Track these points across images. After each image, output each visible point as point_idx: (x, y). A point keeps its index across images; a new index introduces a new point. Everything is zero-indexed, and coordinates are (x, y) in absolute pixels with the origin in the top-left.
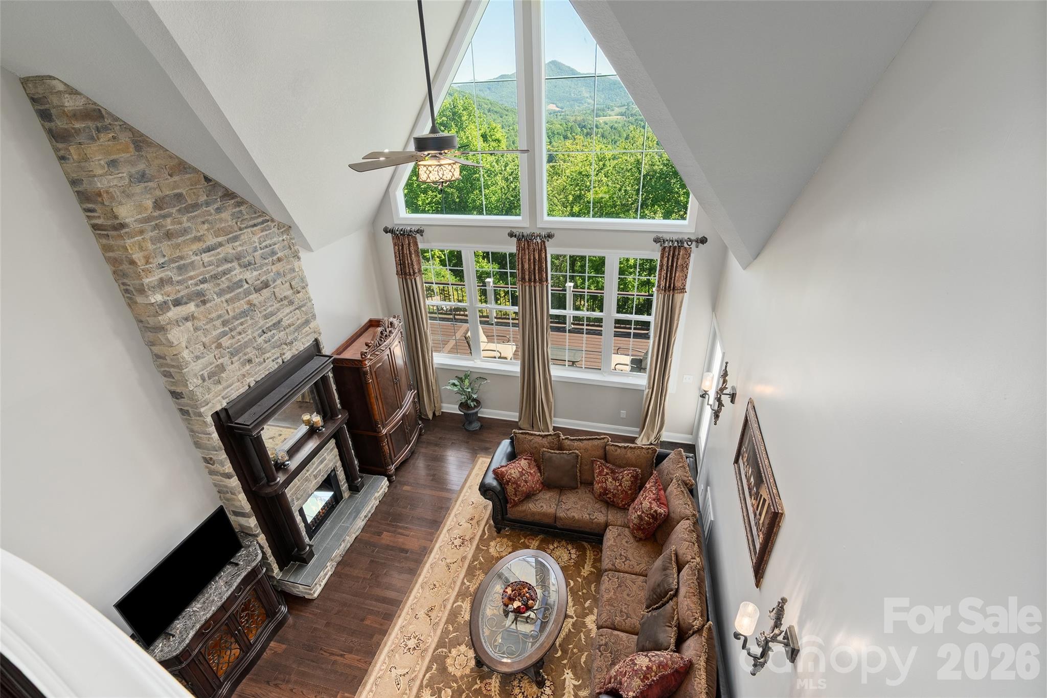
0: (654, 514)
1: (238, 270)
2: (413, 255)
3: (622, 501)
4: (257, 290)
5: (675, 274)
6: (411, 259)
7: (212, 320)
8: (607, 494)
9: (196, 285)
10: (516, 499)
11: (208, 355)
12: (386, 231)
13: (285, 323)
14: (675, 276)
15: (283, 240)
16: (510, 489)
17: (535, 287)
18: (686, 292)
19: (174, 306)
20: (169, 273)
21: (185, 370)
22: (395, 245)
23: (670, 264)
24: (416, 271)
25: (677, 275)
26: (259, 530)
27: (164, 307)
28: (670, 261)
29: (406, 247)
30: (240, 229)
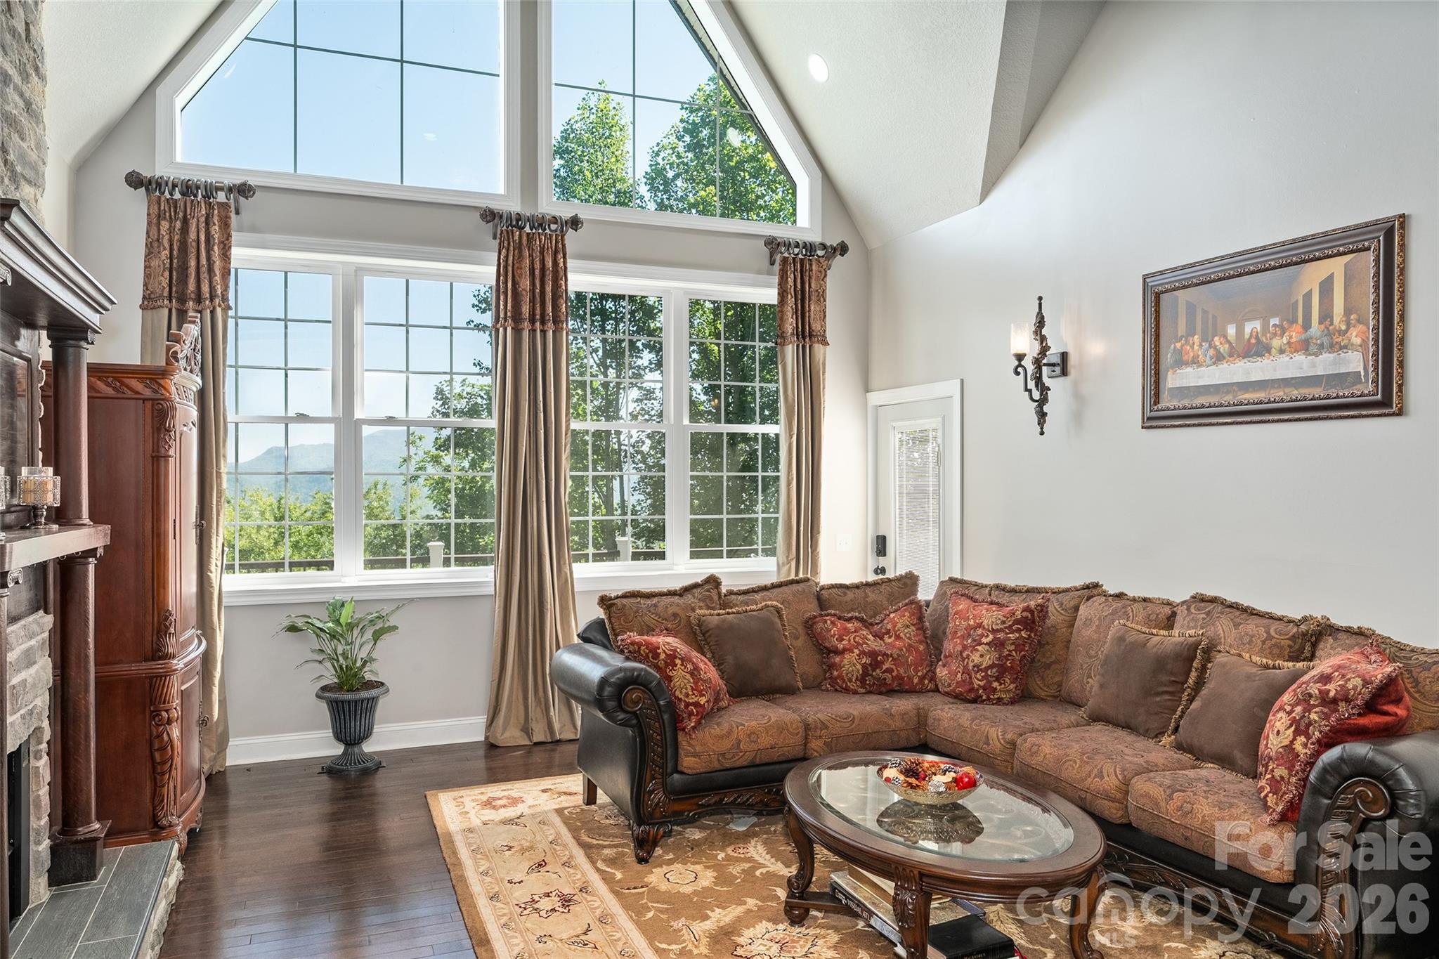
0: (1025, 614)
2: (217, 248)
5: (809, 305)
12: (135, 181)
14: (809, 309)
16: (682, 677)
18: (828, 344)
23: (799, 286)
25: (812, 308)
28: (798, 281)
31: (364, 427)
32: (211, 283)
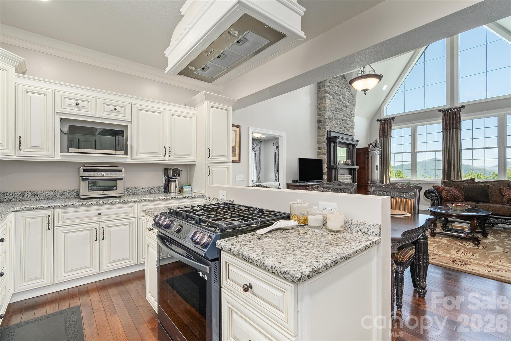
2: (389, 128)
4: (344, 107)
6: (387, 129)
7: (334, 104)
9: (333, 92)
12: (378, 120)
13: (347, 122)
16: (444, 193)
17: (453, 131)
19: (328, 94)
21: (326, 112)
22: (381, 125)
29: (386, 125)
30: (344, 87)
31: (417, 153)
32: (388, 133)
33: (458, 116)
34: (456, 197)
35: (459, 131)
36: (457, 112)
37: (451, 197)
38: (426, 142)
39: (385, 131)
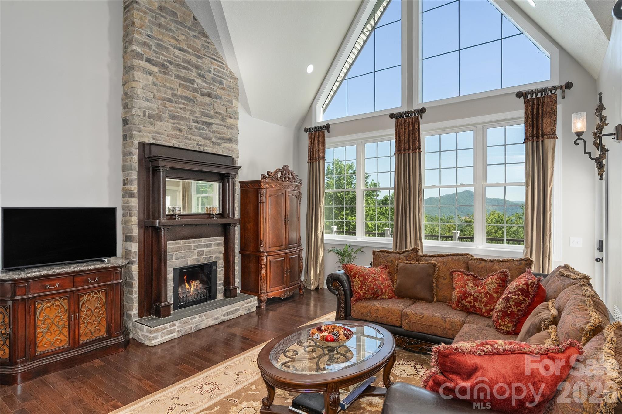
1: (194, 74)
2: (320, 144)
3: (485, 306)
4: (203, 95)
5: (542, 120)
6: (318, 148)
7: (166, 87)
8: (467, 297)
9: (165, 60)
10: (361, 292)
11: (154, 103)
12: (306, 130)
13: (214, 127)
14: (542, 123)
15: (230, 81)
16: (356, 281)
17: (409, 154)
18: (557, 138)
19: (146, 61)
20: (151, 43)
21: (135, 100)
22: (309, 138)
23: (535, 112)
24: (321, 156)
25: (544, 121)
26: (136, 259)
27: (139, 56)
28: (535, 109)
29: (316, 138)
30: (204, 55)
32: (319, 154)
33: (417, 127)
34: (376, 292)
35: (417, 153)
36: (415, 119)
37: (368, 291)
38: (377, 173)
39: (315, 149)
